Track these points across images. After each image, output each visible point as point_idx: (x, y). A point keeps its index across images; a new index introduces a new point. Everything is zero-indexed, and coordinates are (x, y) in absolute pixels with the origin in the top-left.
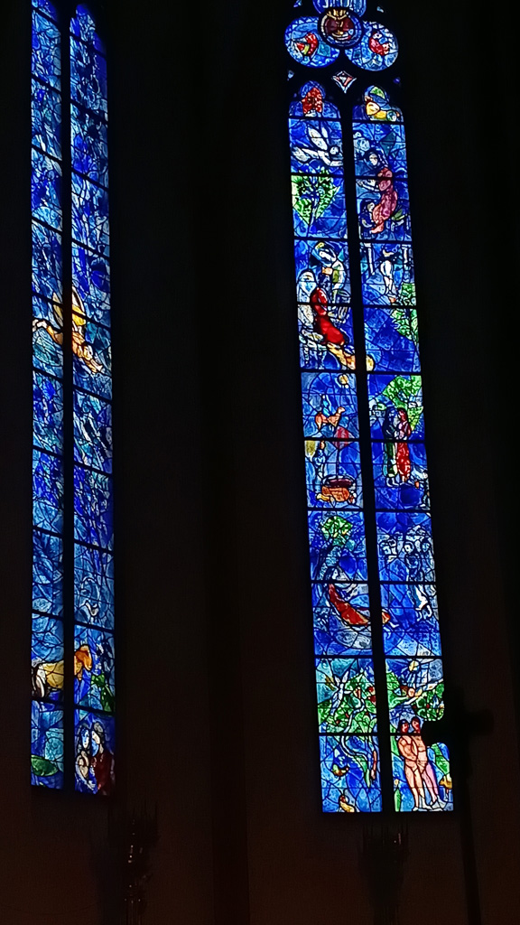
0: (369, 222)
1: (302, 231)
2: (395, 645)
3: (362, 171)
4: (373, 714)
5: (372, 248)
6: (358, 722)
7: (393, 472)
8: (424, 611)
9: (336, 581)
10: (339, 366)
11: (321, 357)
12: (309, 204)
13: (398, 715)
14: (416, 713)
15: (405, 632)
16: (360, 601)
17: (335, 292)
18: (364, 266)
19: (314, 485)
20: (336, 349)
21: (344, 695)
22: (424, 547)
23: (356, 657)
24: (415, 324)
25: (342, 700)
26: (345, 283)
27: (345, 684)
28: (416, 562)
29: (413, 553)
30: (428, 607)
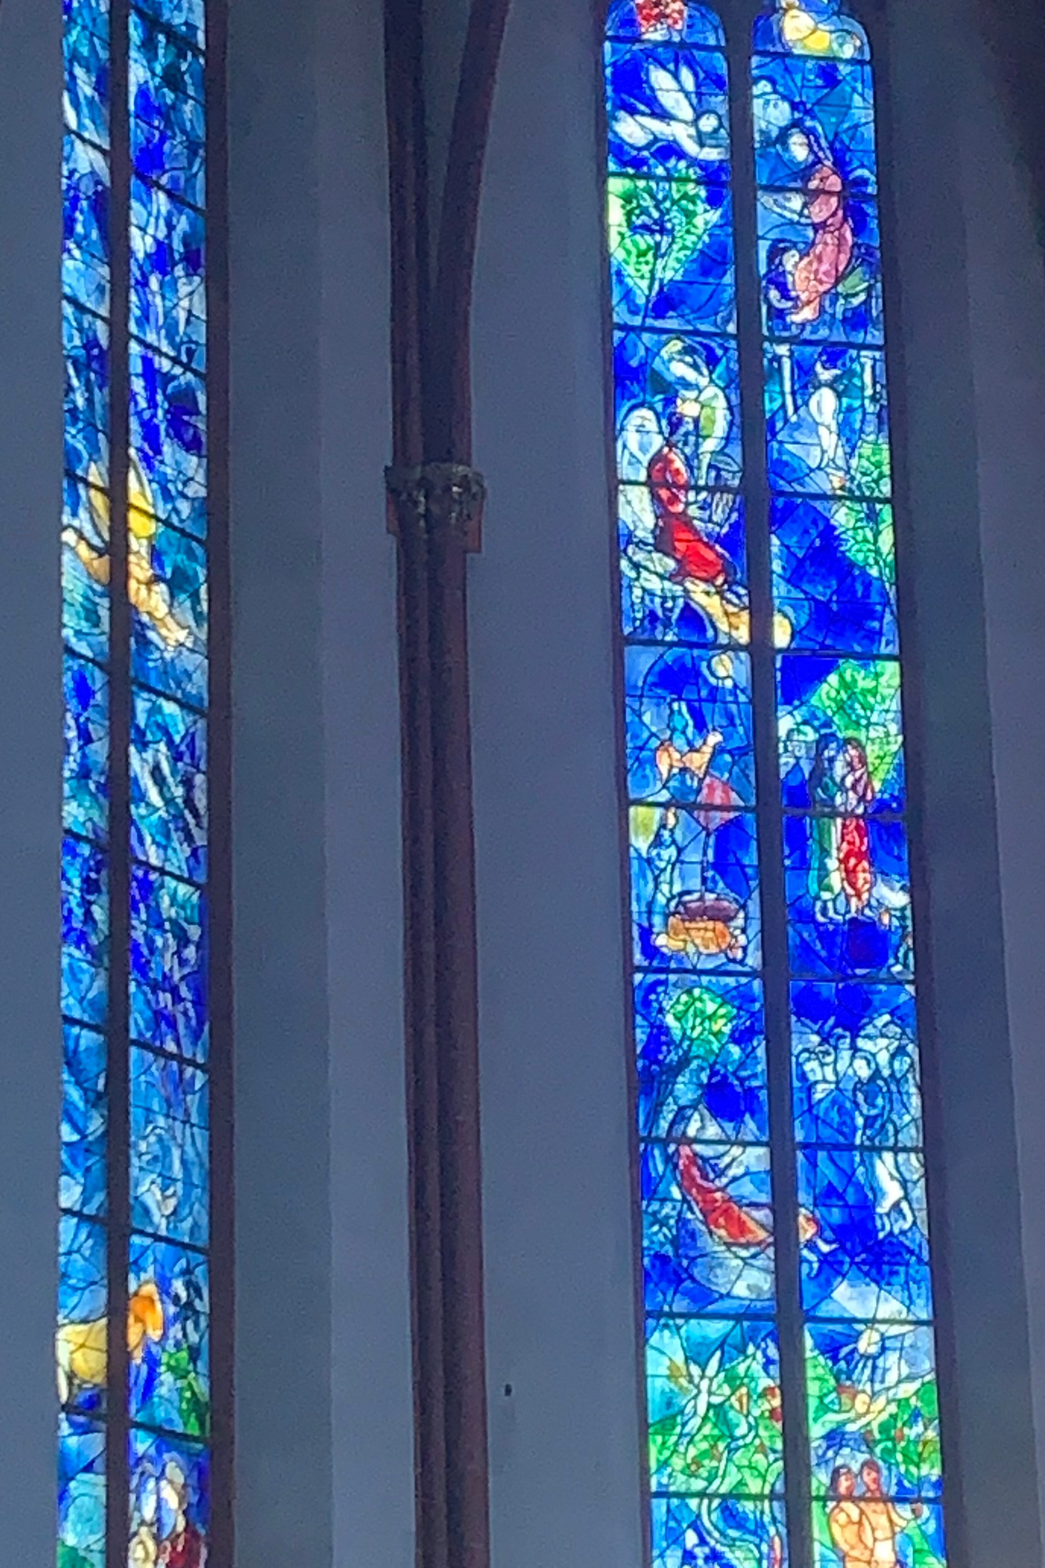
0: (785, 294)
1: (634, 312)
2: (826, 1290)
3: (773, 171)
4: (774, 1451)
5: (791, 357)
6: (739, 1468)
7: (829, 889)
8: (894, 1215)
9: (696, 1141)
10: (710, 633)
11: (671, 610)
12: (649, 248)
13: (830, 1454)
14: (871, 1451)
15: (852, 1263)
16: (751, 1187)
17: (706, 460)
18: (772, 400)
19: (650, 912)
20: (708, 593)
21: (710, 1406)
22: (896, 1065)
23: (738, 1318)
24: (886, 540)
25: (705, 1418)
26: (728, 439)
27: (711, 1380)
28: (880, 1101)
29: (872, 1079)
30: (904, 1205)
